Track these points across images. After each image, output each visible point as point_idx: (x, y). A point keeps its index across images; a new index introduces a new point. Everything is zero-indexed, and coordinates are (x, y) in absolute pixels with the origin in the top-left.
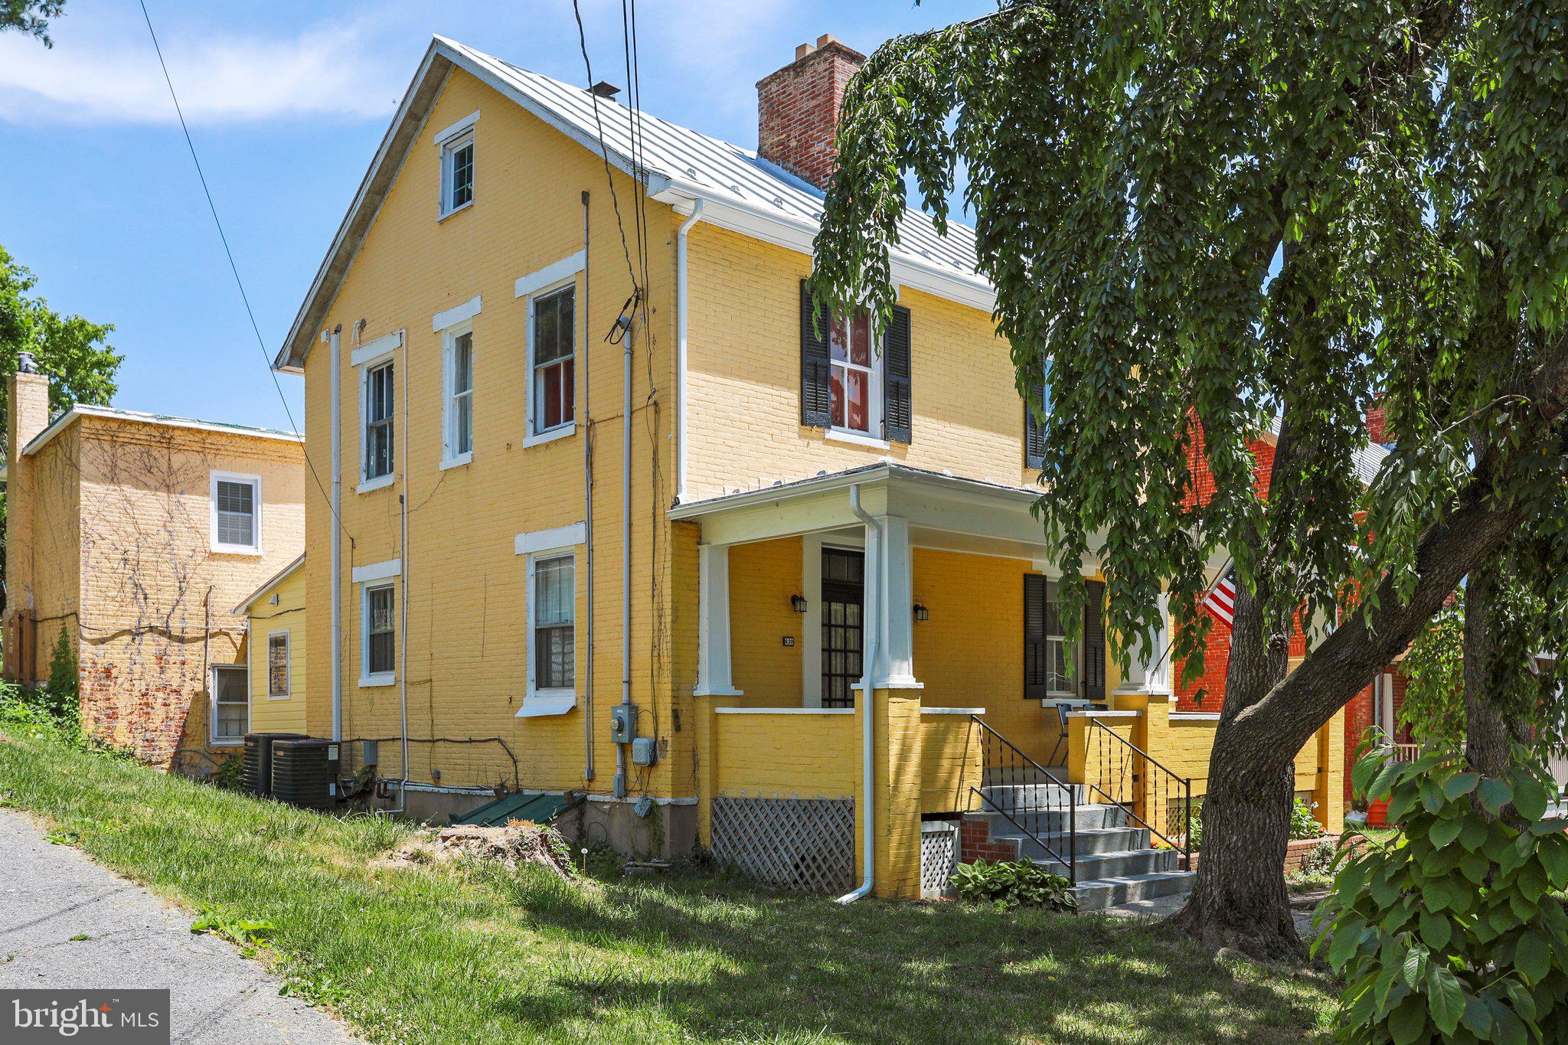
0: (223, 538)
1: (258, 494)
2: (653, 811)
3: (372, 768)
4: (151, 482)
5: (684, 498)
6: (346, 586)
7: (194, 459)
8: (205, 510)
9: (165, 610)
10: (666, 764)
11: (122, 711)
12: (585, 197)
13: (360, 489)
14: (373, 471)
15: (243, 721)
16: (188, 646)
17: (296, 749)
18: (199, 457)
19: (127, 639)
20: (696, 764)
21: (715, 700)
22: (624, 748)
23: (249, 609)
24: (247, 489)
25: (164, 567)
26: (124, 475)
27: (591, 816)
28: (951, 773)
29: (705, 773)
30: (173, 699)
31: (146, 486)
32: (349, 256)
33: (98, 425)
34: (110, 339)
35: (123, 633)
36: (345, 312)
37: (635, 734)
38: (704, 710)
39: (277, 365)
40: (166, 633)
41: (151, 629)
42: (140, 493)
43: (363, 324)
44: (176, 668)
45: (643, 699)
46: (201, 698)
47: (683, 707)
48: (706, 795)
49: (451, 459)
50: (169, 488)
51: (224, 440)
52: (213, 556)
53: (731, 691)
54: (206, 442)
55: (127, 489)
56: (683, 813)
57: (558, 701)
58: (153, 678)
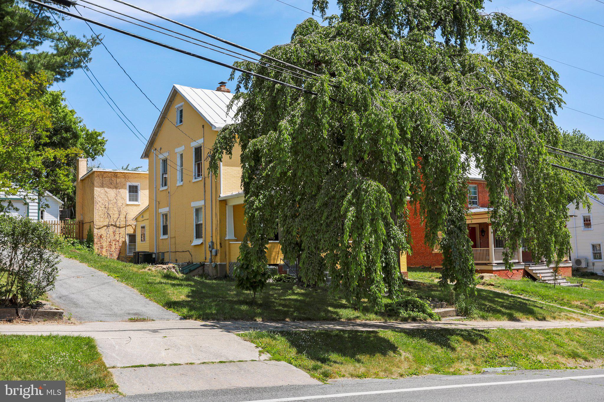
0: (130, 200)
1: (139, 188)
2: (216, 266)
3: (163, 259)
4: (112, 186)
5: (221, 195)
6: (157, 213)
7: (123, 180)
8: (125, 193)
9: (115, 220)
10: (219, 255)
11: (104, 247)
12: (203, 126)
13: (160, 190)
14: (164, 184)
15: (135, 249)
16: (121, 229)
17: (144, 255)
18: (124, 179)
19: (105, 228)
20: (226, 255)
21: (229, 240)
22: (211, 251)
23: (136, 219)
24: (136, 187)
25: (115, 209)
26: (105, 185)
27: (206, 268)
28: (275, 256)
29: (227, 257)
30: (117, 243)
31: (111, 188)
32: (158, 132)
33: (99, 173)
34: (103, 135)
35: (105, 226)
36: (157, 145)
37: (213, 248)
38: (227, 242)
39: (142, 158)
40: (115, 226)
41: (112, 225)
42: (109, 190)
43: (161, 149)
44: (118, 235)
45: (214, 241)
46: (124, 243)
47: (222, 242)
48: (228, 262)
49: (179, 184)
50: (116, 188)
51: (130, 175)
52: (127, 205)
53: (234, 238)
54: (125, 176)
55: (106, 189)
56: (223, 266)
57: (199, 241)
58: (112, 238)
